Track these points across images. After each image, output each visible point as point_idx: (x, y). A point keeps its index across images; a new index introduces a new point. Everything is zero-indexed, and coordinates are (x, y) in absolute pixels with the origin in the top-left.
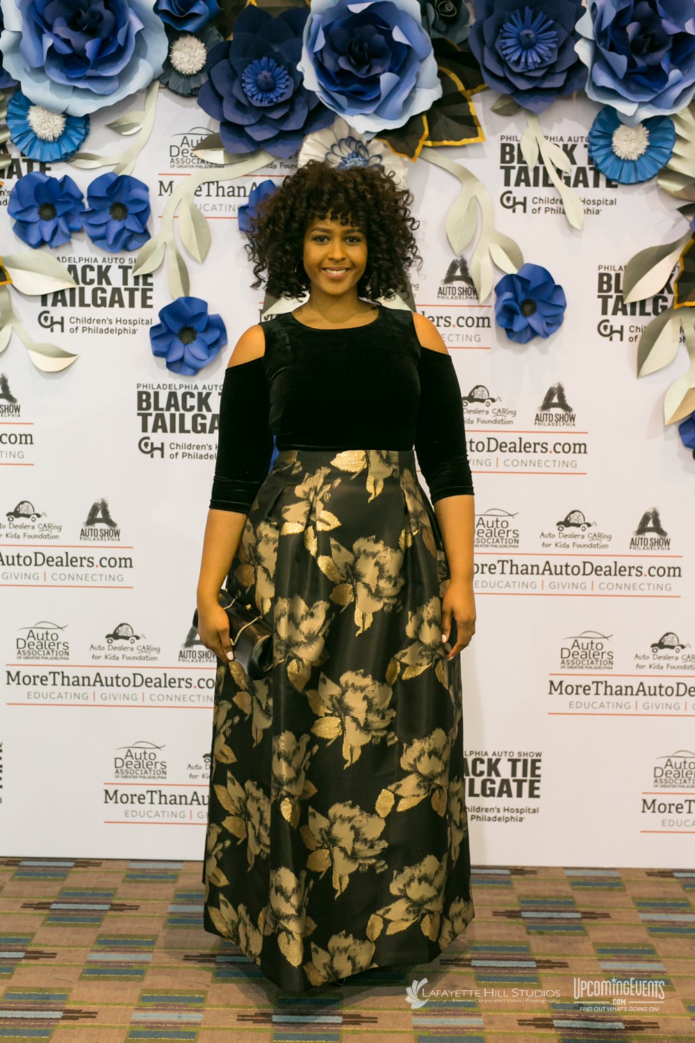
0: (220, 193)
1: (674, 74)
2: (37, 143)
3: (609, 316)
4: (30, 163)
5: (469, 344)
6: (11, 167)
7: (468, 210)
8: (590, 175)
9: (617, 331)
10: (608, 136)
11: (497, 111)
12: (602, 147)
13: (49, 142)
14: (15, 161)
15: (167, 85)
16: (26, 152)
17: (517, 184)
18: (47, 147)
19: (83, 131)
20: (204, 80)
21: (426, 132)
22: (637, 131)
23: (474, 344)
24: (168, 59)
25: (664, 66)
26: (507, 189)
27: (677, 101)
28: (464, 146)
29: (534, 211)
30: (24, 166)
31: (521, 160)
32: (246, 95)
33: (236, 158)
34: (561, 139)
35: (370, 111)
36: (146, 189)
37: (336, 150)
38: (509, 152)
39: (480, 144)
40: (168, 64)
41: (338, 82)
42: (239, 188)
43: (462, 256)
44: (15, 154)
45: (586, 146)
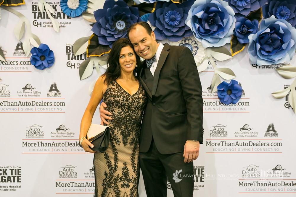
3: (70, 60)
5: (24, 70)
7: (22, 27)
8: (62, 14)
9: (73, 65)
10: (66, 2)
12: (64, 5)
17: (38, 18)
21: (3, 1)
22: (75, 0)
23: (26, 70)
26: (35, 19)
28: (19, 6)
29: (44, 27)
31: (39, 10)
34: (52, 3)
38: (35, 8)
43: (21, 42)
45: (60, 5)
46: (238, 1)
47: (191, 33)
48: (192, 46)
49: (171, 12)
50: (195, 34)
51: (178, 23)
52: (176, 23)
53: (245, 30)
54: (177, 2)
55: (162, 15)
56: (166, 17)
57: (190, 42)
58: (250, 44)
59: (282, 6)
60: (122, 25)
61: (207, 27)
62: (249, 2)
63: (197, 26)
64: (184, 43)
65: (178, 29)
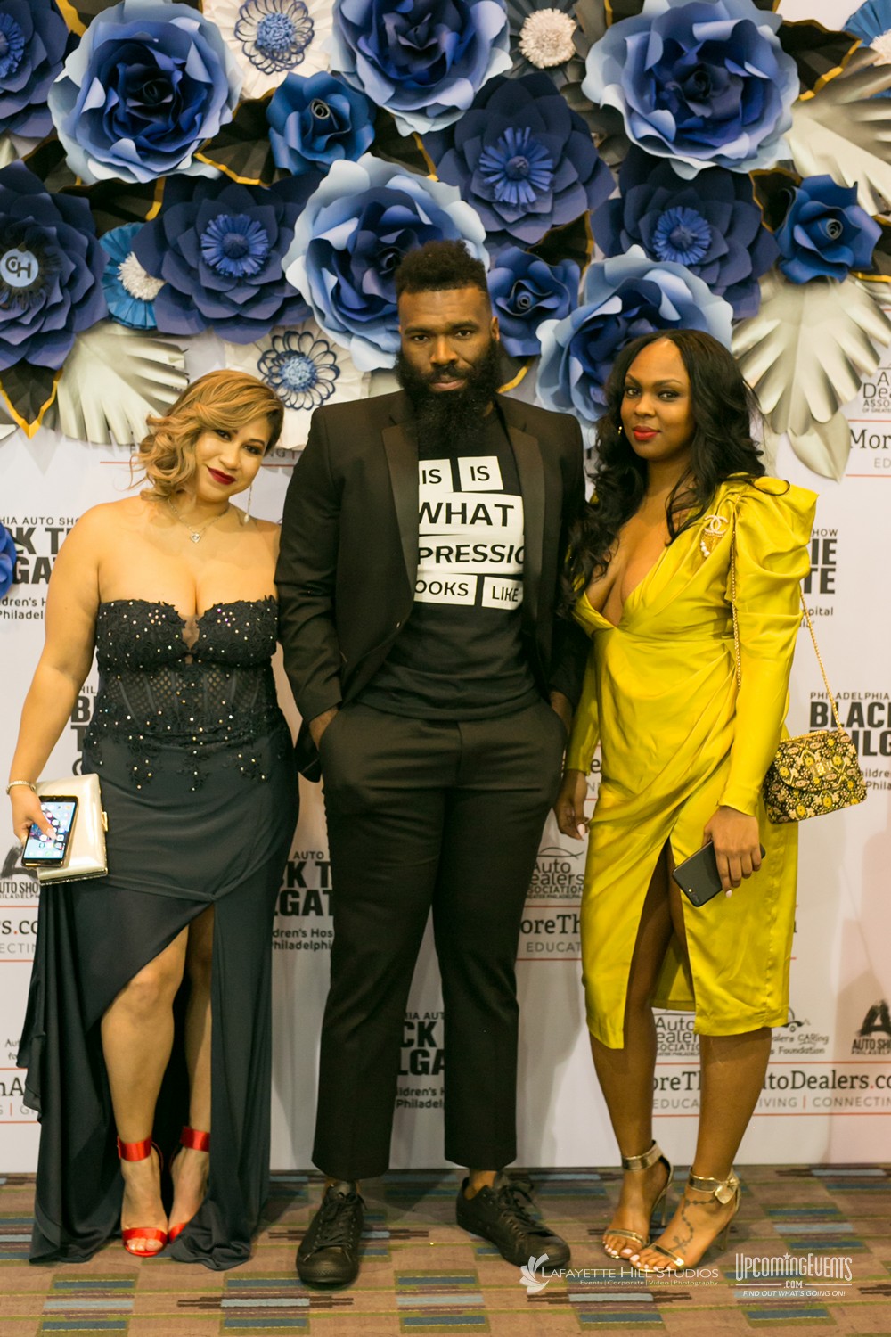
46: (501, 183)
47: (305, 309)
48: (315, 363)
49: (225, 221)
50: (322, 315)
51: (256, 265)
52: (249, 266)
53: (525, 301)
54: (251, 178)
55: (192, 230)
56: (207, 238)
57: (307, 345)
58: (543, 362)
59: (680, 209)
60: (24, 269)
61: (370, 285)
62: (546, 189)
63: (331, 280)
64: (281, 348)
65: (254, 292)
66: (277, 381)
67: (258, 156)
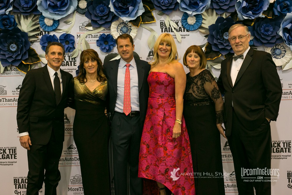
0: (92, 37)
1: (201, 4)
2: (47, 27)
4: (45, 32)
6: (40, 33)
7: (153, 38)
8: (182, 29)
10: (186, 19)
11: (159, 15)
12: (185, 22)
13: (50, 27)
14: (42, 32)
15: (78, 12)
16: (44, 29)
18: (49, 28)
19: (58, 24)
20: (87, 10)
21: (141, 20)
22: (193, 18)
24: (78, 5)
25: (198, 2)
27: (202, 10)
28: (151, 23)
30: (44, 33)
31: (165, 26)
32: (97, 13)
33: (95, 28)
34: (175, 20)
35: (127, 16)
36: (74, 37)
37: (120, 25)
38: (162, 24)
39: (155, 22)
40: (78, 7)
41: (119, 9)
42: (96, 36)
43: (152, 50)
44: (41, 30)
45: (181, 22)
47: (281, 40)
48: (281, 50)
49: (265, 25)
50: (285, 41)
52: (270, 33)
54: (270, 17)
56: (262, 28)
57: (279, 47)
63: (288, 35)
64: (275, 48)
65: (271, 38)
66: (274, 54)
67: (271, 13)
